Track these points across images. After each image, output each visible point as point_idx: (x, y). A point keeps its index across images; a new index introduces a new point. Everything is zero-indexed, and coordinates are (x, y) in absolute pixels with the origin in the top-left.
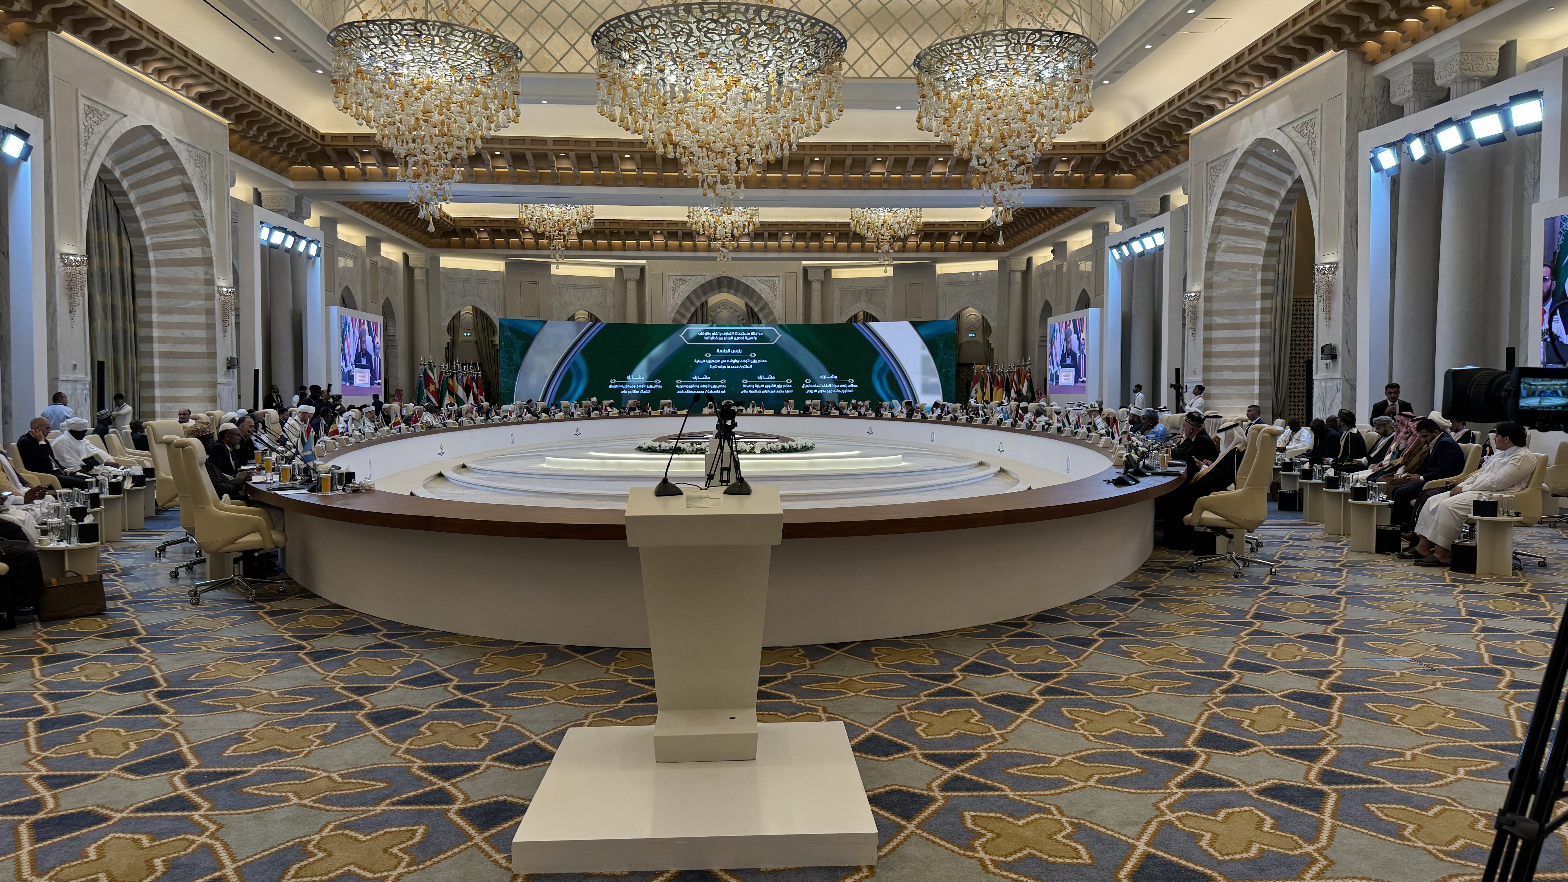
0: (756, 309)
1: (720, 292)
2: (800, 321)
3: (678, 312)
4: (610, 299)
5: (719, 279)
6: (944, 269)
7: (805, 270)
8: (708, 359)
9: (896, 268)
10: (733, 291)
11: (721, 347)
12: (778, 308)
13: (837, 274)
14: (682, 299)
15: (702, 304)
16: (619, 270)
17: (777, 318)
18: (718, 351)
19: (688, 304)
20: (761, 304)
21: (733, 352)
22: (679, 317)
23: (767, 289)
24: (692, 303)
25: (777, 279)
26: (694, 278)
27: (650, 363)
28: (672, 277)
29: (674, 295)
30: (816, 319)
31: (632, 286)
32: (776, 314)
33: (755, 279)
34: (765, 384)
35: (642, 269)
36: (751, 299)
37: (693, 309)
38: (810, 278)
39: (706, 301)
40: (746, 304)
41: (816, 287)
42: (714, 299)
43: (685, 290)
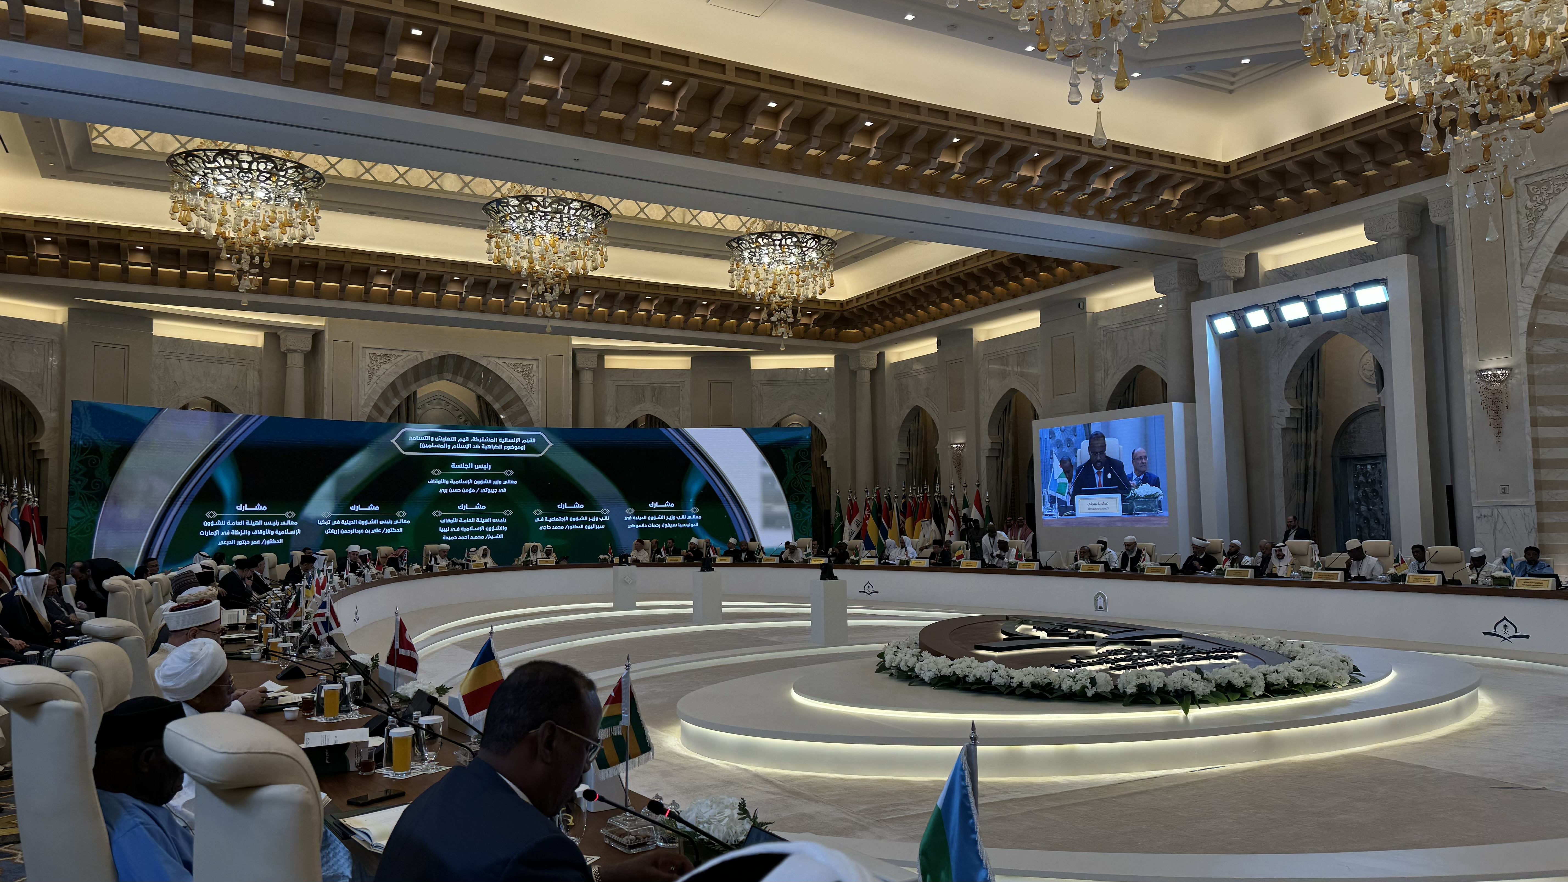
0: (497, 406)
1: (440, 379)
2: (570, 425)
3: (376, 407)
4: (253, 379)
5: (442, 358)
6: (761, 362)
7: (575, 351)
8: (439, 478)
9: (696, 357)
10: (460, 379)
11: (458, 460)
12: (535, 406)
13: (613, 362)
14: (385, 386)
15: (408, 397)
16: (273, 334)
17: (534, 419)
18: (453, 466)
19: (390, 394)
20: (508, 398)
21: (478, 467)
22: (375, 414)
23: (519, 376)
24: (396, 393)
25: (534, 363)
26: (405, 354)
27: (339, 483)
28: (368, 351)
29: (370, 379)
30: (587, 423)
31: (296, 361)
32: (533, 414)
33: (501, 362)
34: (570, 515)
35: (317, 335)
36: (489, 390)
37: (396, 403)
38: (580, 364)
39: (415, 393)
40: (479, 397)
41: (587, 377)
42: (426, 390)
43: (389, 372)
